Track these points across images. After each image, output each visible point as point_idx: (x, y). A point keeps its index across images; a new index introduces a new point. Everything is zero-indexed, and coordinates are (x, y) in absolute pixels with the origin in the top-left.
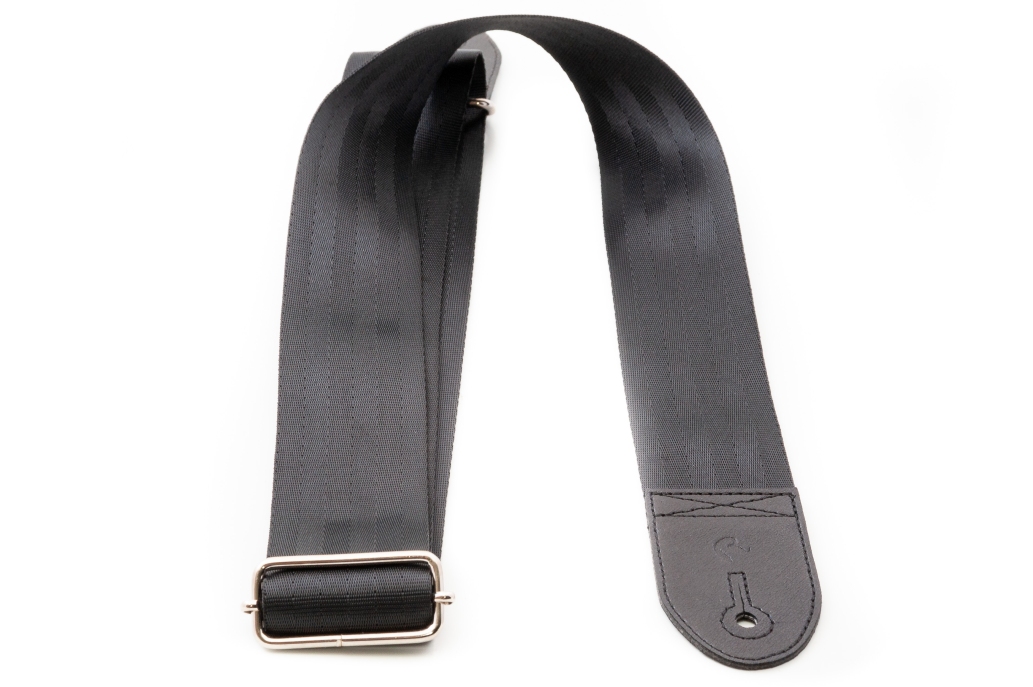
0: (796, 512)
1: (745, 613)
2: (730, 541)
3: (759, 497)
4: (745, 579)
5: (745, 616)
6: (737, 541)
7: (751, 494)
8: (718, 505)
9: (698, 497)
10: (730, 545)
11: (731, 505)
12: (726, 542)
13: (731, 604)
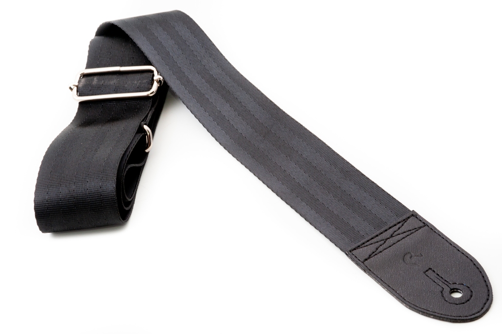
0: (424, 223)
1: (451, 289)
2: (409, 255)
3: (400, 224)
4: (434, 271)
5: (453, 291)
6: (413, 254)
7: (395, 225)
8: (387, 239)
9: (373, 241)
10: (411, 257)
11: (392, 236)
12: (408, 256)
13: (441, 289)
